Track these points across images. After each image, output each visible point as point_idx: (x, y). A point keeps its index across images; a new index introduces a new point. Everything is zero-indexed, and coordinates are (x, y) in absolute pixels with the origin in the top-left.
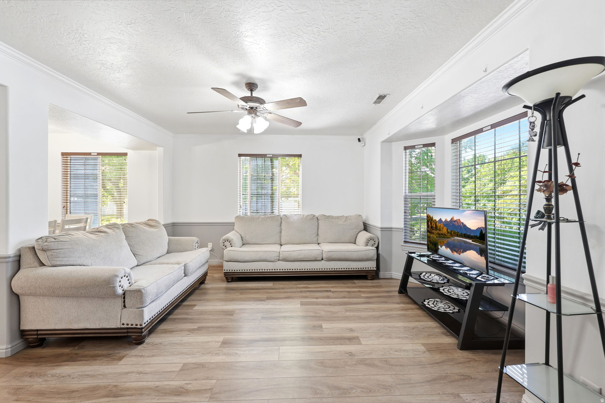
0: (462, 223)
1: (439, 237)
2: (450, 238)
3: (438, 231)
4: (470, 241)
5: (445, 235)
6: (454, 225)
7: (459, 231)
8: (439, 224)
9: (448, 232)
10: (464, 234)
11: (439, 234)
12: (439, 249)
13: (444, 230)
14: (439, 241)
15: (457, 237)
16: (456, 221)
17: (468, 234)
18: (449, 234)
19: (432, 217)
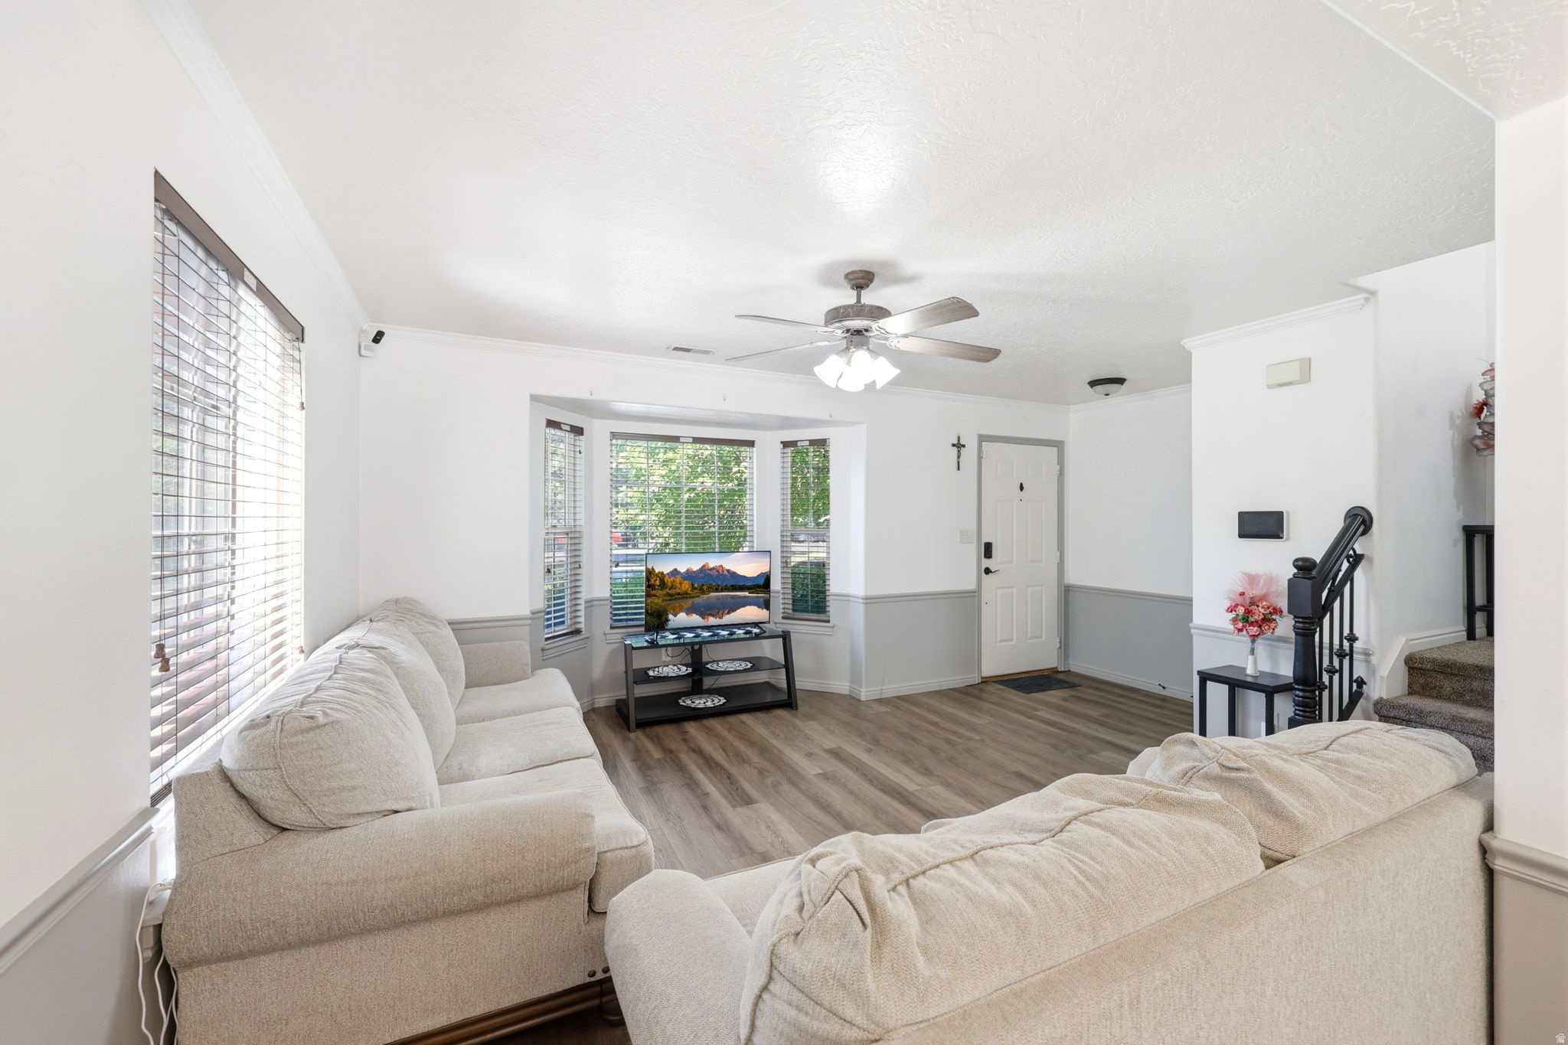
0: (728, 571)
1: (670, 600)
2: (699, 596)
3: (667, 590)
4: (747, 594)
5: (687, 594)
6: (710, 576)
7: (720, 583)
8: (670, 578)
9: (694, 588)
10: (732, 586)
11: (670, 595)
12: (668, 620)
13: (685, 587)
14: (669, 608)
15: (713, 592)
16: (713, 568)
17: (742, 584)
18: (696, 591)
19: (653, 568)
